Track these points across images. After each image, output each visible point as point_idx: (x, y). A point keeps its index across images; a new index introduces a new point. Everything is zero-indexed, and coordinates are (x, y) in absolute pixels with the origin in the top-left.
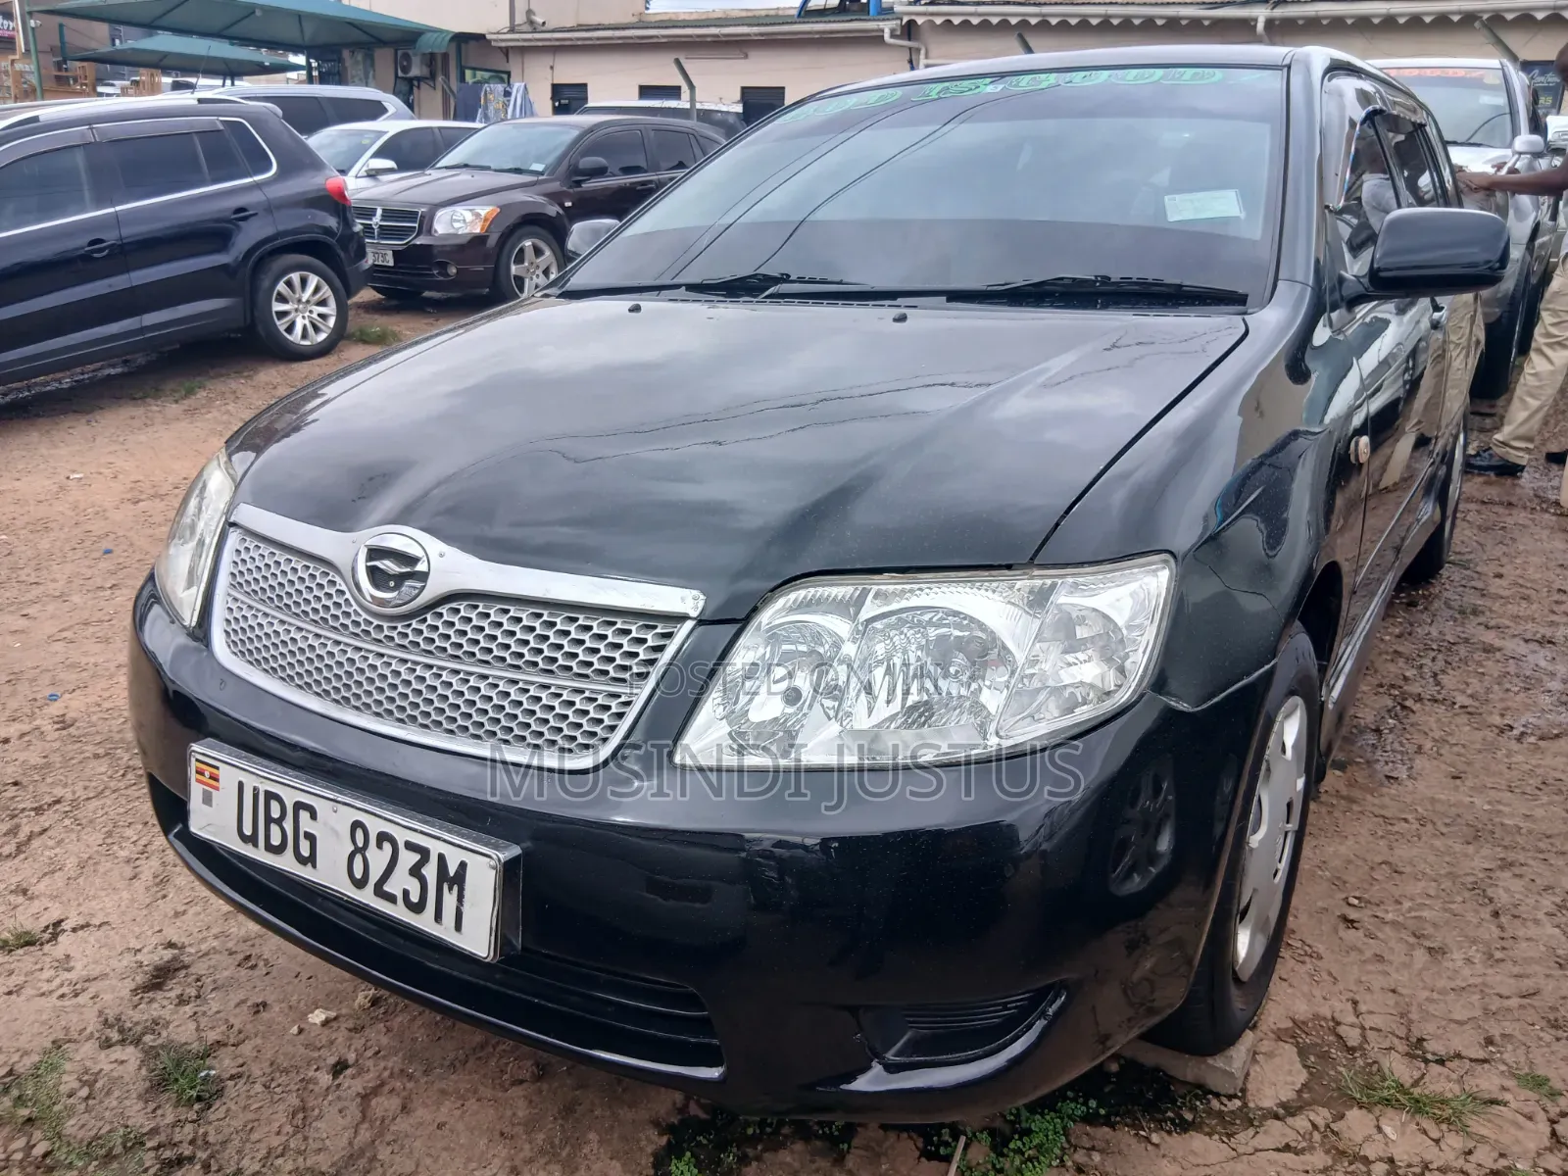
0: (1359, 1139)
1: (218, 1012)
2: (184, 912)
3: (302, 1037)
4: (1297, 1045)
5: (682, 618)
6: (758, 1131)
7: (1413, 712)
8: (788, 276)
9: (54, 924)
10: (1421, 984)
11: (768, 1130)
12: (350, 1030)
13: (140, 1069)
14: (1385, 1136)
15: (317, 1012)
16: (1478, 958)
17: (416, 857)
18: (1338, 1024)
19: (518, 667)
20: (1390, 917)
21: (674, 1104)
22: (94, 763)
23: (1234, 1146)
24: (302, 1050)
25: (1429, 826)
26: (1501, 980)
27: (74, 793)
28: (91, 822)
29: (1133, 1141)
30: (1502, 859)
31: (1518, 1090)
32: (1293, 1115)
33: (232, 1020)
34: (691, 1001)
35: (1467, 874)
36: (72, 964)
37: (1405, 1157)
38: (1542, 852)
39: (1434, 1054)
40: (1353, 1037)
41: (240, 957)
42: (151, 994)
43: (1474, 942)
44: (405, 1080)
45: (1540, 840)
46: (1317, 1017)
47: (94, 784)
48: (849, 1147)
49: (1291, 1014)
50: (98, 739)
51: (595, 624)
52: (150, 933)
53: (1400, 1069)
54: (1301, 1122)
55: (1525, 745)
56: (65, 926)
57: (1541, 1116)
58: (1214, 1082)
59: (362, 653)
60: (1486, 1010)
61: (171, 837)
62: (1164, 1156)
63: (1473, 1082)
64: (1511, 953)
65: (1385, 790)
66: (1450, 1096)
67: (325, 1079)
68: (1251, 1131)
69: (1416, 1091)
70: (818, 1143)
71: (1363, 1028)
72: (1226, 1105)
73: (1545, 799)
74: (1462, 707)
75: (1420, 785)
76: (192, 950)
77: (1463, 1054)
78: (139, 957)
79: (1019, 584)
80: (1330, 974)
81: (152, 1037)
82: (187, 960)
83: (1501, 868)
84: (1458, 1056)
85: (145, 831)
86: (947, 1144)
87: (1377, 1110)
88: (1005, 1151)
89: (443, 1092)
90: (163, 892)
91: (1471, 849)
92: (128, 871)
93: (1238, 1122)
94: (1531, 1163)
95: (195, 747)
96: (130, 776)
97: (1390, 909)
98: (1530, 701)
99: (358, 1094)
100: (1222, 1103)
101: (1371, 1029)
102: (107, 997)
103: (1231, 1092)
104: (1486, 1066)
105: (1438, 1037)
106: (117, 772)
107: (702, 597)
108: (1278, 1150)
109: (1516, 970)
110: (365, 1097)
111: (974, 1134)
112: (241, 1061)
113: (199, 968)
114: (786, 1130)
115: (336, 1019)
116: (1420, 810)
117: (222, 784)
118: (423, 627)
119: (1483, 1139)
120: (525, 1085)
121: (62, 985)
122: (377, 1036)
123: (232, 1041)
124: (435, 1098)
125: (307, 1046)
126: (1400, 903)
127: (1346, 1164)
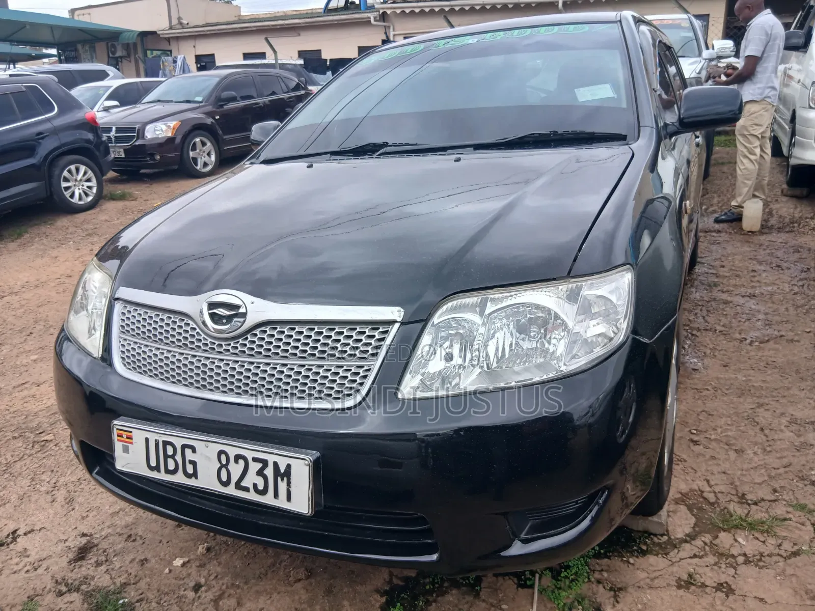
0: (728, 546)
1: (121, 567)
2: (87, 516)
3: (172, 574)
4: (686, 505)
5: (392, 322)
6: (432, 587)
7: (697, 336)
8: (387, 143)
9: (12, 533)
10: (736, 468)
11: (437, 585)
12: (198, 567)
13: (83, 604)
14: (739, 543)
15: (177, 559)
16: (759, 451)
17: (259, 466)
18: (702, 492)
19: (304, 358)
20: (713, 437)
21: (385, 580)
22: (15, 441)
23: (669, 559)
24: (174, 581)
25: (719, 391)
26: (772, 460)
27: (6, 459)
28: (20, 474)
29: (621, 564)
30: (758, 403)
31: (795, 512)
32: (694, 539)
33: (130, 571)
34: (423, 521)
35: (743, 412)
36: (28, 553)
37: (751, 552)
38: (774, 397)
39: (751, 500)
40: (711, 498)
41: (125, 536)
42: (79, 563)
43: (756, 444)
44: (235, 589)
45: (772, 392)
46: (692, 490)
47: (16, 453)
48: (481, 588)
49: (680, 491)
50: (13, 428)
51: (345, 330)
52: (70, 530)
53: (738, 510)
54: (698, 542)
55: (754, 347)
56: (18, 533)
57: (808, 523)
58: (653, 529)
59: (211, 360)
60: (770, 477)
61: (94, 474)
62: (638, 569)
63: (773, 511)
64: (774, 447)
65: (694, 376)
66: (765, 519)
67: (191, 594)
68: (676, 551)
69: (749, 520)
70: (464, 588)
71: (715, 492)
72: (660, 540)
73: (770, 372)
74: (720, 332)
75: (709, 371)
76: (97, 536)
77: (765, 498)
78: (67, 544)
79: (561, 287)
80: (692, 469)
81: (86, 586)
82: (96, 542)
83: (758, 407)
84: (763, 500)
85: (53, 475)
86: (530, 579)
87: (732, 531)
88: (559, 578)
89: (257, 592)
90: (72, 507)
91: (742, 400)
92: (49, 498)
93: (668, 547)
94: (808, 546)
95: (115, 422)
96: (36, 446)
97: (712, 433)
98: (751, 326)
99: (212, 600)
100: (658, 539)
101: (719, 492)
102: (54, 568)
103: (662, 533)
104: (777, 503)
105: (751, 492)
106: (29, 445)
107: (402, 310)
108: (691, 558)
109: (778, 455)
110: (216, 601)
111: (542, 572)
112: (140, 592)
113: (104, 545)
114: (446, 584)
115: (188, 562)
116: (713, 384)
117: (134, 441)
118: (246, 342)
119: (785, 538)
120: (301, 582)
121: (26, 565)
122: (214, 568)
123: (132, 582)
124: (254, 596)
125: (176, 579)
126: (716, 430)
127: (724, 560)
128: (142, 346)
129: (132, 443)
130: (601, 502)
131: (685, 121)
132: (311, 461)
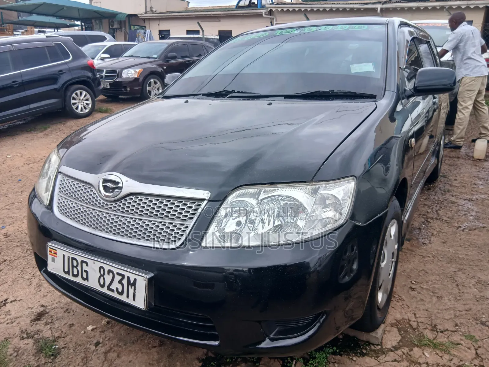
0: (417, 357)
1: (58, 327)
2: (47, 295)
3: (85, 334)
4: (397, 328)
5: (203, 200)
6: (230, 360)
7: (430, 223)
8: (234, 91)
9: (5, 300)
10: (435, 308)
11: (234, 360)
12: (100, 332)
13: (33, 346)
14: (425, 356)
15: (90, 326)
16: (452, 299)
17: (120, 277)
18: (410, 321)
19: (151, 216)
20: (425, 287)
21: (204, 353)
22: (17, 248)
23: (379, 360)
24: (85, 339)
25: (436, 258)
26: (459, 306)
27: (10, 258)
28: (16, 267)
29: (348, 360)
30: (459, 268)
31: (466, 340)
32: (397, 350)
33: (63, 330)
34: (208, 320)
35: (448, 273)
36: (10, 313)
37: (432, 362)
38: (471, 265)
39: (440, 329)
40: (415, 325)
41: (65, 309)
42: (36, 322)
43: (451, 294)
44: (118, 347)
45: (470, 262)
46: (403, 319)
47: (17, 255)
48: (259, 365)
49: (395, 318)
50: (18, 240)
51: (176, 202)
52: (36, 302)
53: (429, 334)
54: (399, 352)
55: (465, 232)
56: (8, 301)
57: (473, 348)
58: (372, 341)
59: (102, 213)
60: (455, 315)
61: (42, 272)
62: (357, 364)
63: (452, 338)
64: (462, 297)
65: (422, 247)
66: (445, 342)
67: (93, 348)
68: (384, 356)
69: (435, 341)
70: (249, 364)
71: (418, 322)
72: (376, 348)
73: (471, 249)
74: (445, 221)
75: (433, 245)
76: (49, 307)
77: (449, 329)
78: (33, 310)
79: (308, 187)
80: (407, 305)
81: (37, 336)
82: (48, 311)
83: (459, 271)
84: (447, 330)
85: (34, 270)
86: (289, 363)
87: (423, 348)
88: (308, 364)
89: (130, 351)
90: (40, 289)
91: (449, 265)
92: (28, 283)
93: (380, 353)
94: (469, 363)
95: (49, 244)
96: (28, 252)
97: (425, 284)
98: (466, 219)
99: (104, 352)
100: (375, 347)
101: (420, 322)
102: (22, 323)
103: (377, 343)
104: (456, 333)
105: (440, 324)
106: (24, 251)
107: (210, 193)
108: (392, 361)
109: (464, 303)
110: (106, 353)
111: (298, 359)
112: (66, 343)
113: (52, 313)
114: (239, 360)
115: (96, 328)
116: (433, 253)
117: (58, 255)
118: (121, 204)
119: (455, 356)
120: (156, 348)
121: (7, 320)
122: (109, 334)
123: (63, 336)
124: (128, 353)
125: (87, 337)
126: (428, 283)
127: (413, 365)
128: (69, 201)
129: (56, 257)
130: (321, 321)
131: (417, 88)
132: (147, 278)
